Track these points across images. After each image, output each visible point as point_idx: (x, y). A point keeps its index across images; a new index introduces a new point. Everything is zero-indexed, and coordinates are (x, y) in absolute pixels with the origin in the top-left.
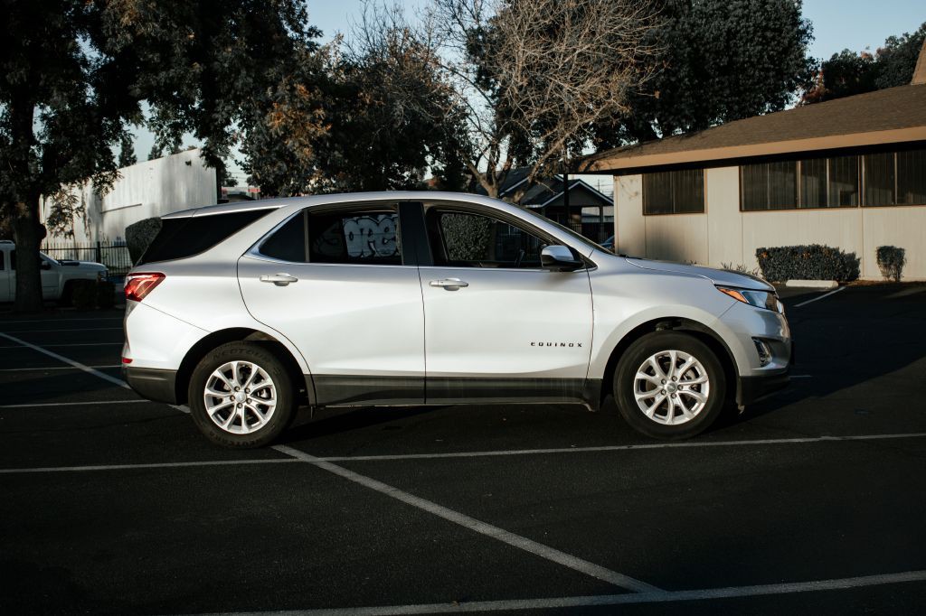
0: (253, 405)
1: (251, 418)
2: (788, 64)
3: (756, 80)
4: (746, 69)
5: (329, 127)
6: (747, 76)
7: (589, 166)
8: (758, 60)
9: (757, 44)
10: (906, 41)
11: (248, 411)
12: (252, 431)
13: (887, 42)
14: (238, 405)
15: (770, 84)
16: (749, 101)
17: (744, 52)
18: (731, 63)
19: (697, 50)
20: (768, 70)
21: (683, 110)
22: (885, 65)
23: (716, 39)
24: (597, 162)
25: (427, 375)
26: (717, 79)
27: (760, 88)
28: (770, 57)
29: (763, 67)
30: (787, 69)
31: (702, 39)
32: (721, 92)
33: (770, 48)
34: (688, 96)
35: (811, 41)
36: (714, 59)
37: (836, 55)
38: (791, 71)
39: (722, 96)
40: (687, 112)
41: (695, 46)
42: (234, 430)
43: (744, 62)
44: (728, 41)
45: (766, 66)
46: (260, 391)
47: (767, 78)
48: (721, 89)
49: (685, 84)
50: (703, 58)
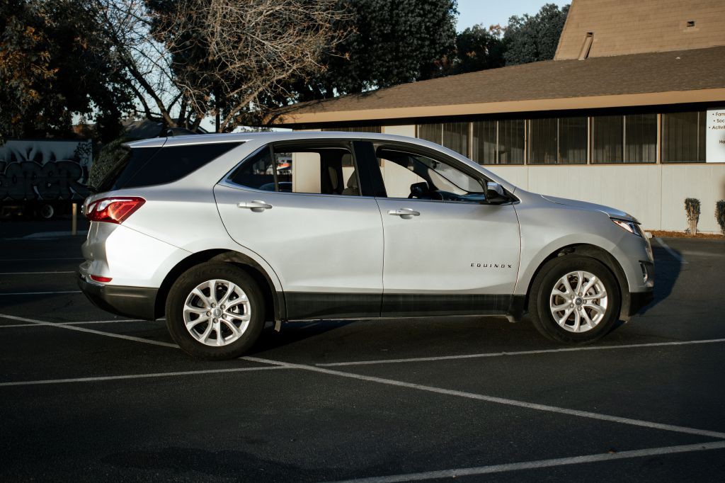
0: (229, 319)
1: (226, 331)
2: (441, 35)
3: (413, 48)
4: (405, 37)
5: (56, 70)
6: (407, 43)
7: (273, 119)
8: (418, 29)
9: (417, 16)
10: (526, 20)
11: (223, 325)
12: (227, 343)
13: (510, 21)
14: (214, 320)
15: (425, 52)
16: (406, 66)
17: (405, 22)
18: (393, 31)
19: (364, 18)
20: (423, 39)
21: (350, 71)
22: (512, 41)
23: (382, 8)
24: (282, 116)
25: (385, 292)
26: (380, 45)
27: (416, 56)
28: (427, 28)
29: (421, 37)
30: (439, 39)
31: (369, 8)
32: (383, 57)
33: (427, 20)
34: (356, 59)
35: (456, 16)
36: (379, 26)
37: (468, 29)
38: (443, 41)
39: (384, 61)
40: (353, 73)
41: (363, 14)
42: (211, 343)
43: (405, 31)
44: (391, 11)
45: (423, 35)
46: (233, 307)
47: (423, 46)
48: (384, 54)
49: (354, 48)
50: (369, 24)
